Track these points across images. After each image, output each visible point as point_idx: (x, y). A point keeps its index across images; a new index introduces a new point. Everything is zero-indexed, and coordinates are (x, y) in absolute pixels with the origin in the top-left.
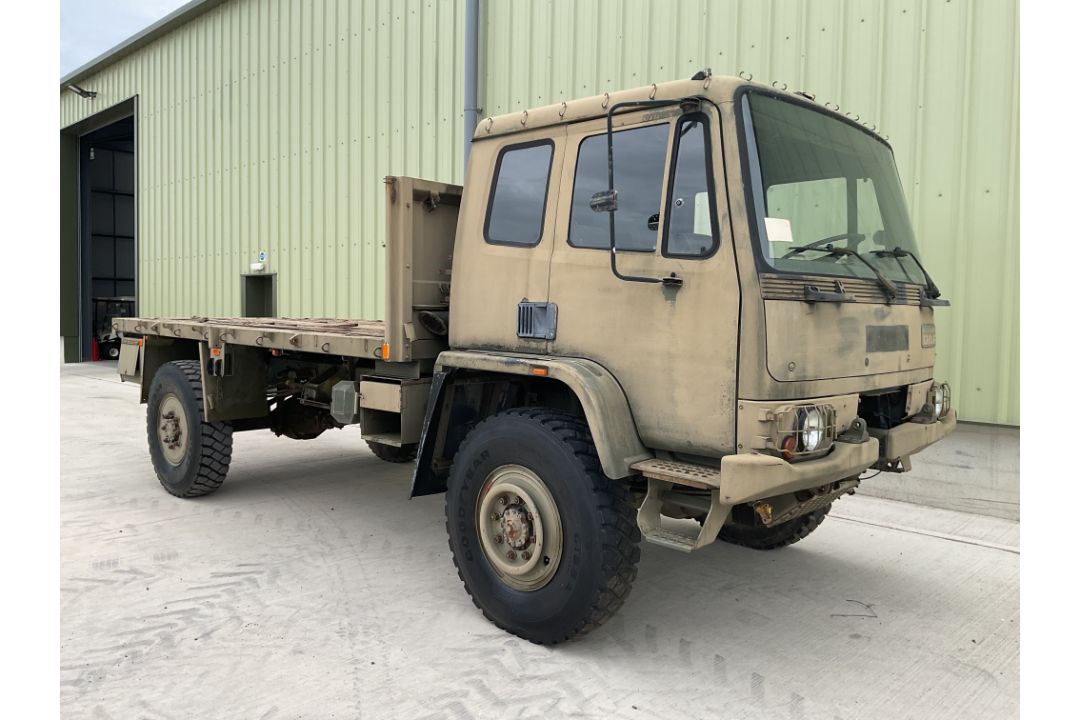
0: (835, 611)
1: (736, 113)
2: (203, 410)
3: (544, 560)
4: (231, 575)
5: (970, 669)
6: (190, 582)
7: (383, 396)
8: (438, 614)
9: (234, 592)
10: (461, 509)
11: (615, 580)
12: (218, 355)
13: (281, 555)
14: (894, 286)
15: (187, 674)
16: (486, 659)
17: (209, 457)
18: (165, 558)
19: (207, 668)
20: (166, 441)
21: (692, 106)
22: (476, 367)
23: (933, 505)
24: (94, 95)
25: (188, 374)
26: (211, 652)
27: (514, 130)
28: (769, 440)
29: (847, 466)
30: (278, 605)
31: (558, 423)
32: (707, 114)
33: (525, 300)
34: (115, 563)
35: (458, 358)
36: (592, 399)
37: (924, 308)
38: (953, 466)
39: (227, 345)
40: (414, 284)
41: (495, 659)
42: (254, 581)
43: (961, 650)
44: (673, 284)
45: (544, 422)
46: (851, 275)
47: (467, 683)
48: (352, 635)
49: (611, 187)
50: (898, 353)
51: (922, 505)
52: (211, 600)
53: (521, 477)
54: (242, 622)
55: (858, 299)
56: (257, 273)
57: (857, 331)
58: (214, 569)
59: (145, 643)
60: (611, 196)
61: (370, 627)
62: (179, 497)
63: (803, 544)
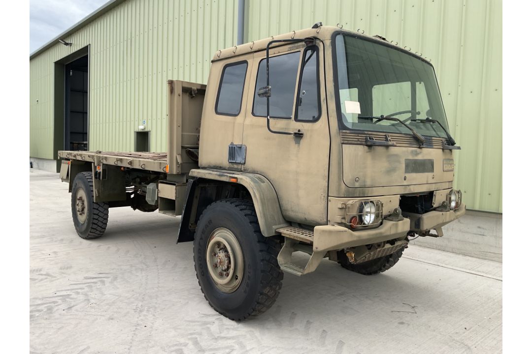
0: (394, 309)
1: (332, 45)
2: (93, 196)
3: (235, 277)
4: (93, 278)
5: (459, 344)
6: (74, 281)
7: (168, 191)
8: (188, 302)
9: (92, 287)
10: (199, 249)
11: (268, 289)
12: (100, 169)
13: (121, 269)
14: (423, 138)
15: (52, 328)
16: (203, 327)
17: (97, 219)
18: (66, 268)
19: (63, 325)
20: (78, 211)
21: (310, 42)
22: (206, 177)
23: (465, 255)
24: (71, 44)
25: (88, 179)
26: (69, 317)
27: (230, 56)
28: (344, 218)
29: (388, 233)
30: (110, 294)
31: (243, 207)
32: (318, 46)
33: (232, 144)
34: (40, 270)
35: (198, 172)
36: (256, 194)
37: (445, 150)
38: (476, 234)
39: (103, 164)
40: (182, 135)
41: (208, 327)
42: (103, 282)
43: (457, 333)
44: (299, 135)
45: (236, 206)
46: (398, 132)
47: (189, 339)
48: (141, 311)
49: (268, 84)
50: (426, 174)
51: (459, 254)
52: (79, 291)
53: (227, 235)
54: (90, 302)
55: (398, 145)
56: (142, 131)
57: (399, 162)
58: (86, 275)
59: (39, 311)
60: (268, 89)
61: (151, 307)
62: (84, 238)
63: (387, 273)
